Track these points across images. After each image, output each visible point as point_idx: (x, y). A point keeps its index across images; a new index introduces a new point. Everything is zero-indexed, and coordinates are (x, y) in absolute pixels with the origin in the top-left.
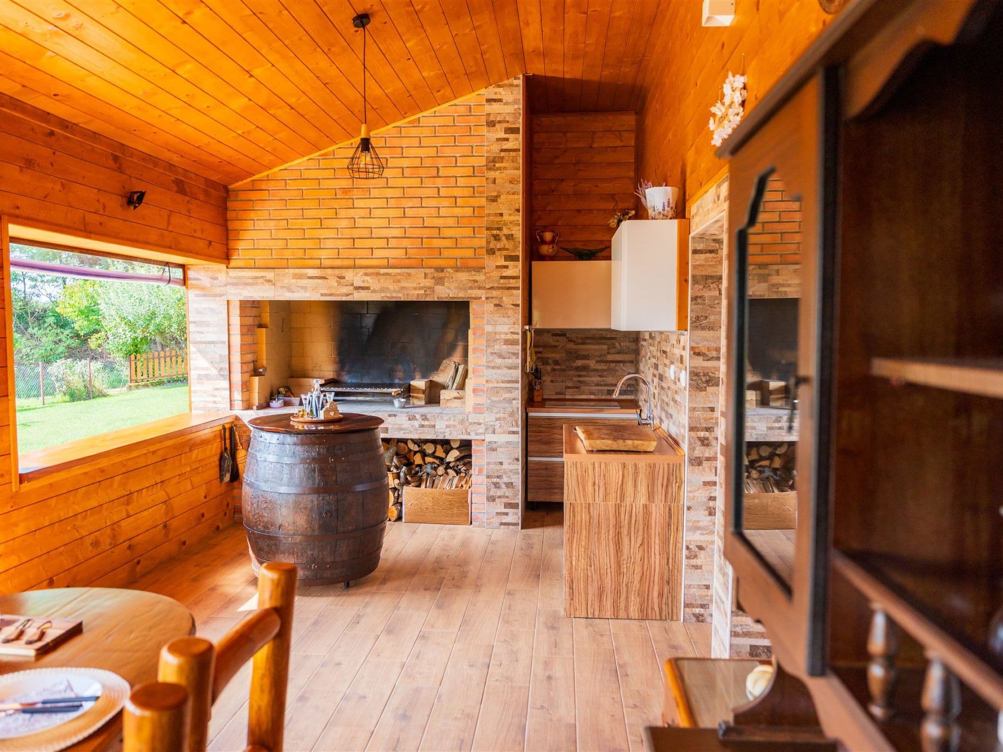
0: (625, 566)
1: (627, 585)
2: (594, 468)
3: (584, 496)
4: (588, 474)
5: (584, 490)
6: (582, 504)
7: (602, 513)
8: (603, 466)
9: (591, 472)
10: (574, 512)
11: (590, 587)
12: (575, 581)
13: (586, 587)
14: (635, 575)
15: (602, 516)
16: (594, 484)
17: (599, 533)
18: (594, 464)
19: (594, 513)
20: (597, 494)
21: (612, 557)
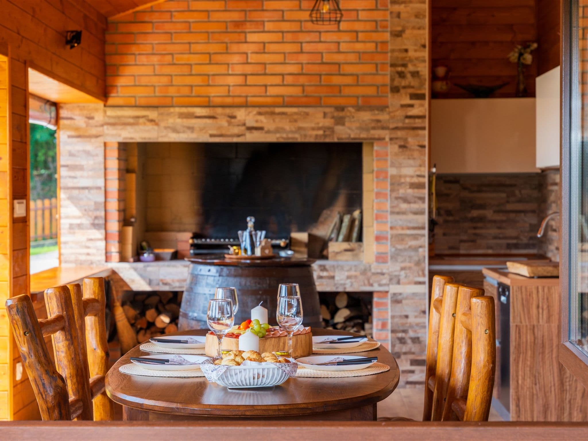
0: (567, 384)
1: (570, 402)
2: (538, 292)
3: (529, 318)
4: (533, 298)
5: (529, 312)
6: (527, 326)
7: (546, 334)
8: (546, 290)
9: (535, 296)
10: (519, 333)
11: (535, 405)
12: (522, 399)
13: (532, 404)
14: (577, 392)
15: (546, 337)
16: (538, 307)
17: (543, 353)
18: (538, 288)
19: (539, 334)
20: (541, 316)
21: (556, 375)
